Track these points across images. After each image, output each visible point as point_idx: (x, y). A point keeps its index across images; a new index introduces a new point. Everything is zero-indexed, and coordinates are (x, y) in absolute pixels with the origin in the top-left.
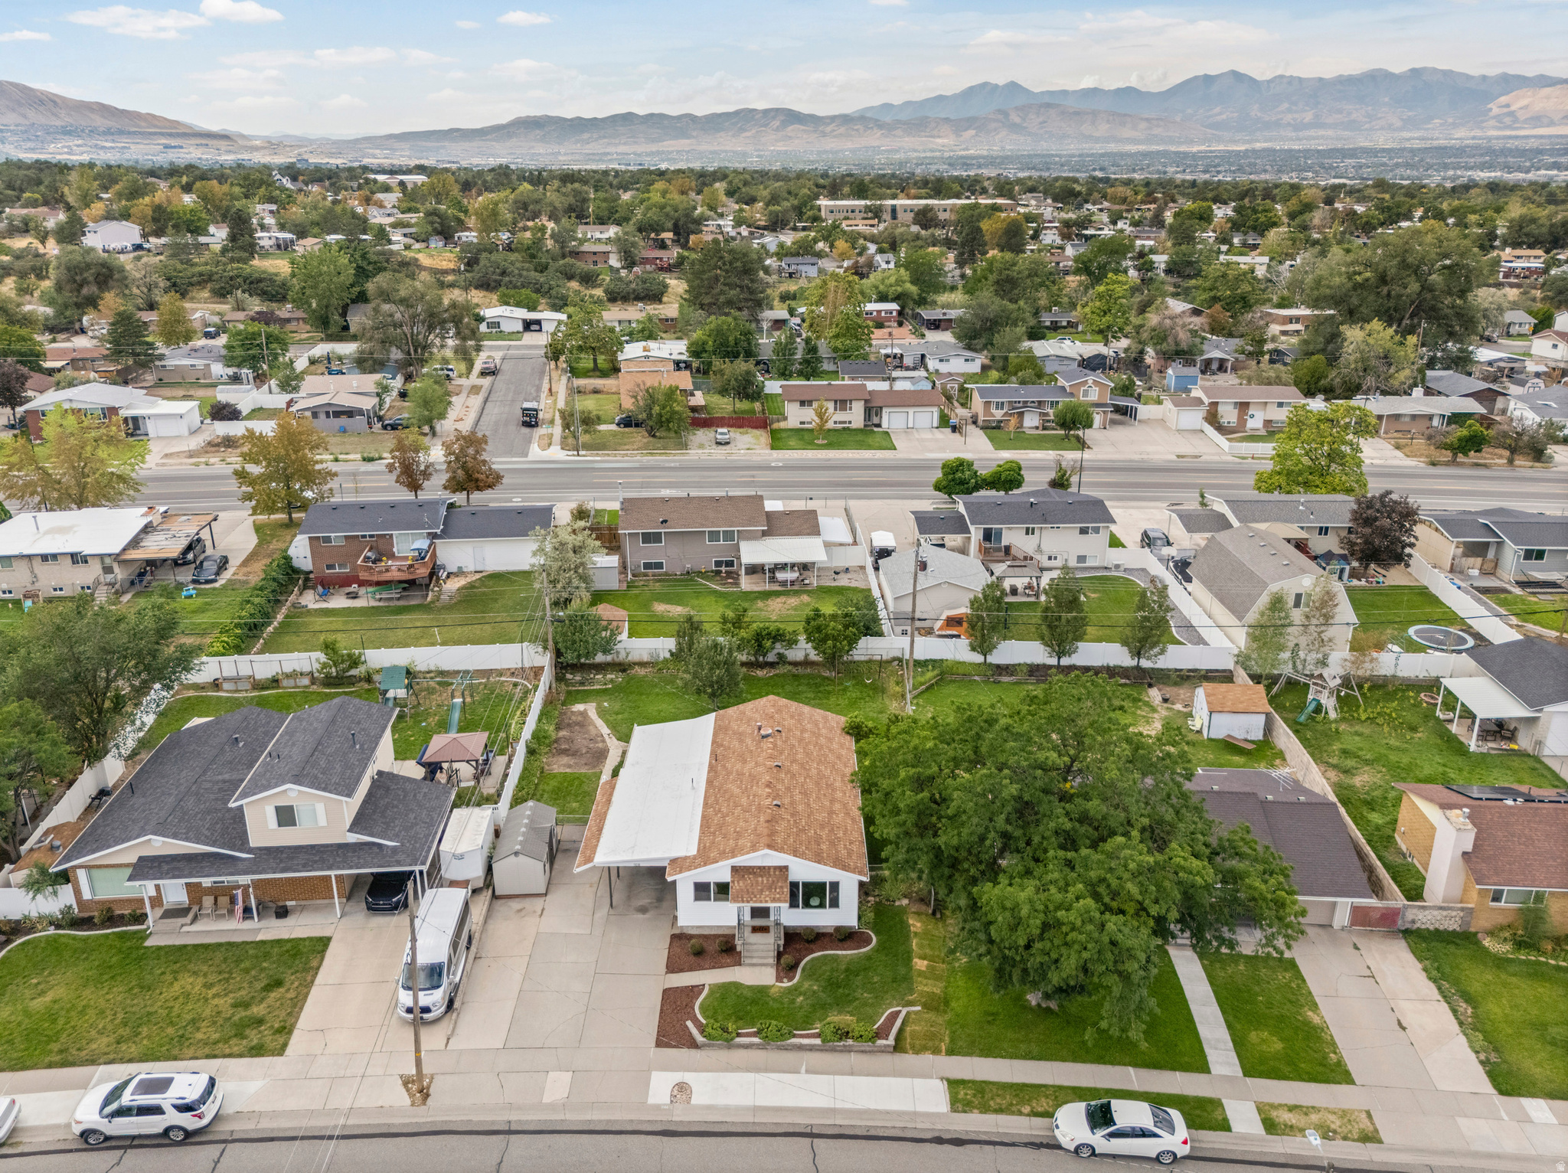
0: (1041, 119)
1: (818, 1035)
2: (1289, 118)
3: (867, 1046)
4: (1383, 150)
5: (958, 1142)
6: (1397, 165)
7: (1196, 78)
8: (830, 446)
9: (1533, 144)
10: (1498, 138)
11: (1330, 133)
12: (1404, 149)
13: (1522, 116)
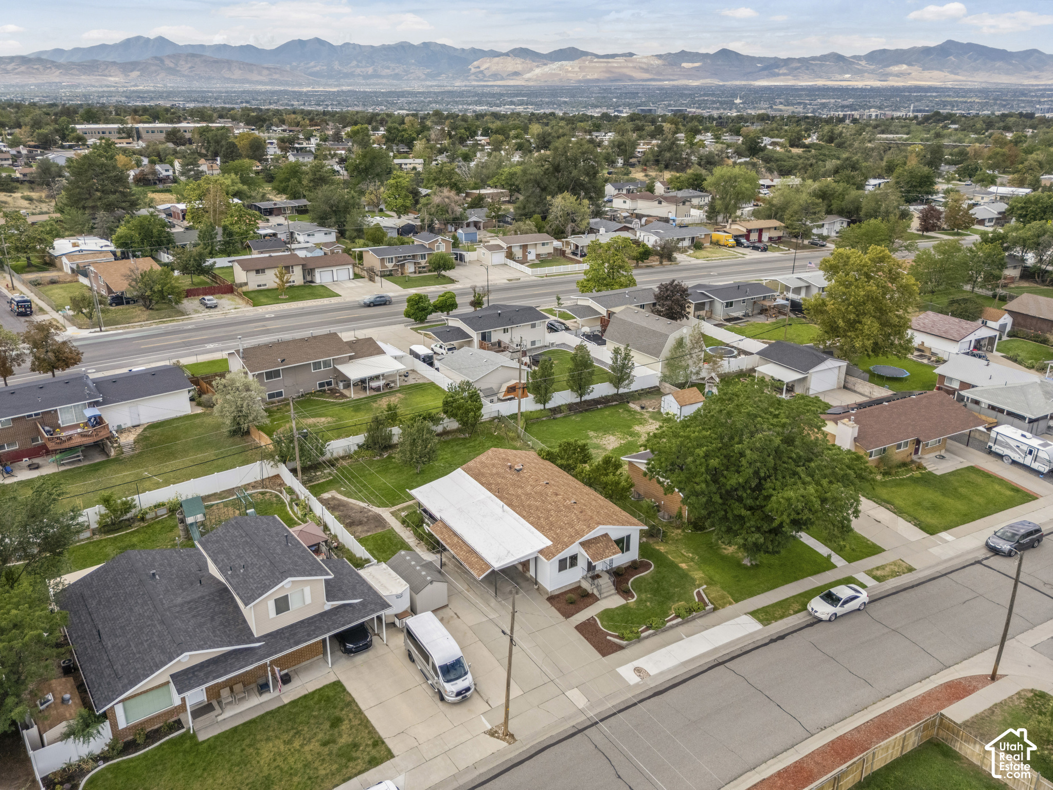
0: (189, 65)
1: (677, 616)
2: (358, 71)
3: (702, 613)
4: (419, 93)
5: (782, 637)
6: (430, 102)
7: (293, 41)
8: (293, 299)
9: (497, 90)
10: (478, 86)
11: (385, 81)
12: (430, 92)
13: (487, 73)
